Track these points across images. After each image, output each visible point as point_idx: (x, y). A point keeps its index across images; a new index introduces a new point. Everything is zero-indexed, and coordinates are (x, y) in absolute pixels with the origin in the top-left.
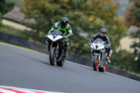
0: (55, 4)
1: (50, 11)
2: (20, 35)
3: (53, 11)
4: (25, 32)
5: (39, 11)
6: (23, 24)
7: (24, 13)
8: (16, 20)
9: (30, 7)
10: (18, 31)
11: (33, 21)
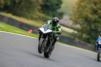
0: (95, 15)
1: (91, 20)
2: (69, 36)
3: (93, 20)
4: (72, 34)
5: (83, 20)
6: (72, 28)
7: (73, 20)
8: (66, 25)
9: (77, 16)
10: (68, 33)
11: (78, 26)
